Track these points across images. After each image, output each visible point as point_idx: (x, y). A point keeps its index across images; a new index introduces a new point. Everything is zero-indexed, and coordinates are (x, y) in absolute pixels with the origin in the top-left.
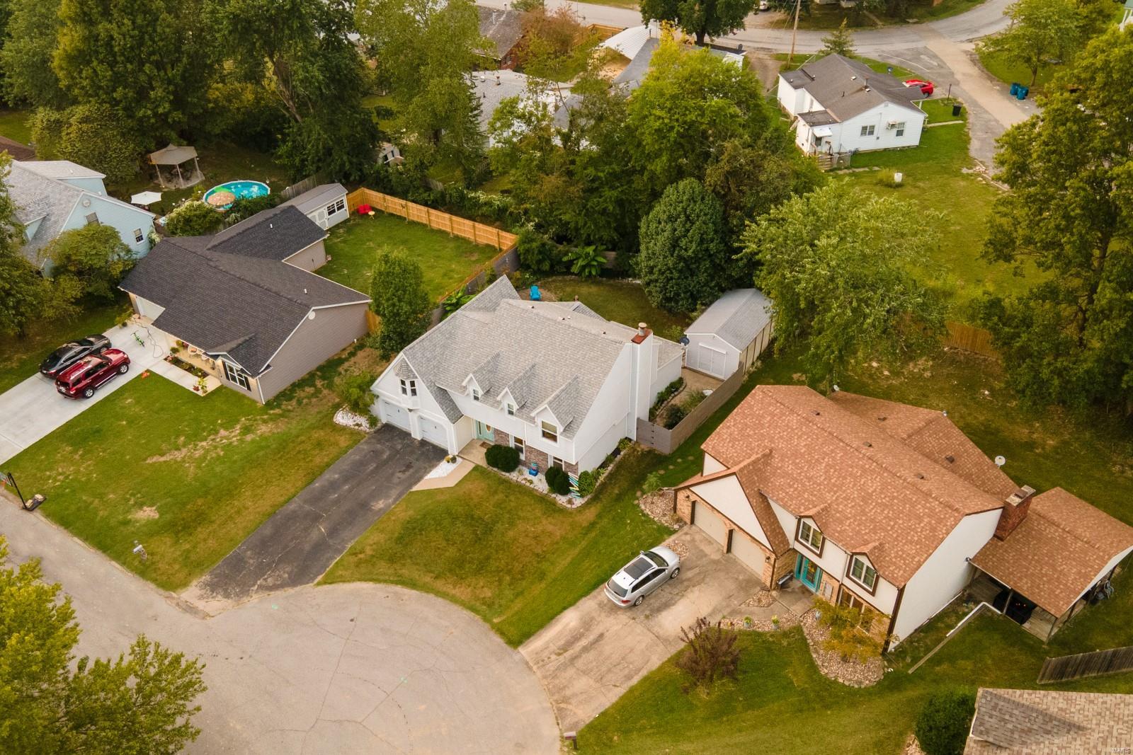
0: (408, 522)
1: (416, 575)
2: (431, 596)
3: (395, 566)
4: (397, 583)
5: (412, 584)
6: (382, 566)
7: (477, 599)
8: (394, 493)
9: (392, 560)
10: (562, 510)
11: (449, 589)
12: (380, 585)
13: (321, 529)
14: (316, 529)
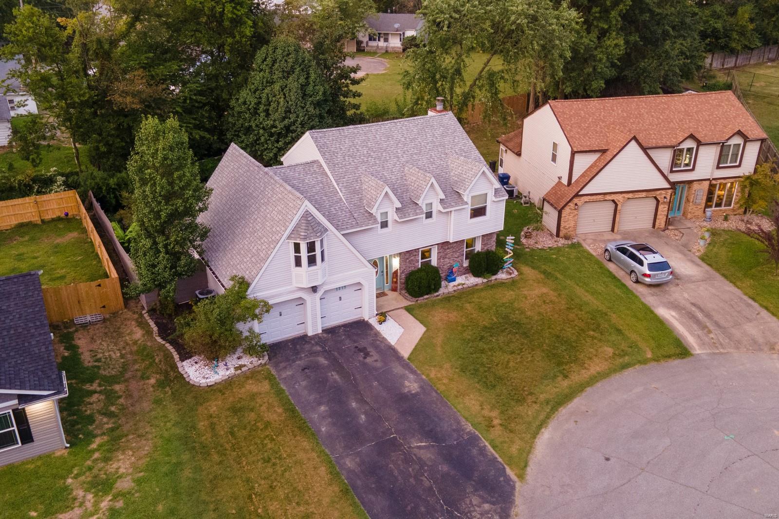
1: (553, 390)
2: (590, 389)
3: (529, 401)
5: (566, 397)
6: (525, 410)
9: (518, 400)
10: (517, 280)
12: (552, 424)
13: (418, 445)
14: (416, 451)
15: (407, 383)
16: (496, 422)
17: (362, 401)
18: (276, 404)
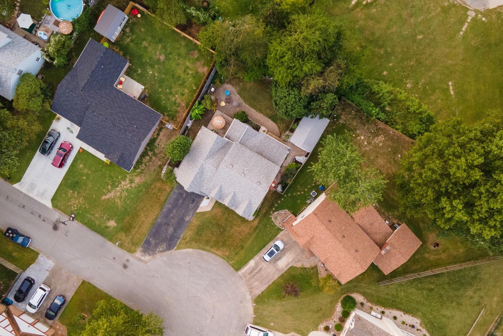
0: (198, 227)
5: (204, 250)
7: (224, 255)
8: (191, 213)
9: (196, 241)
10: (247, 221)
12: (194, 250)
13: (171, 229)
14: (169, 230)
15: (188, 217)
16: (186, 240)
17: (177, 212)
18: (166, 196)
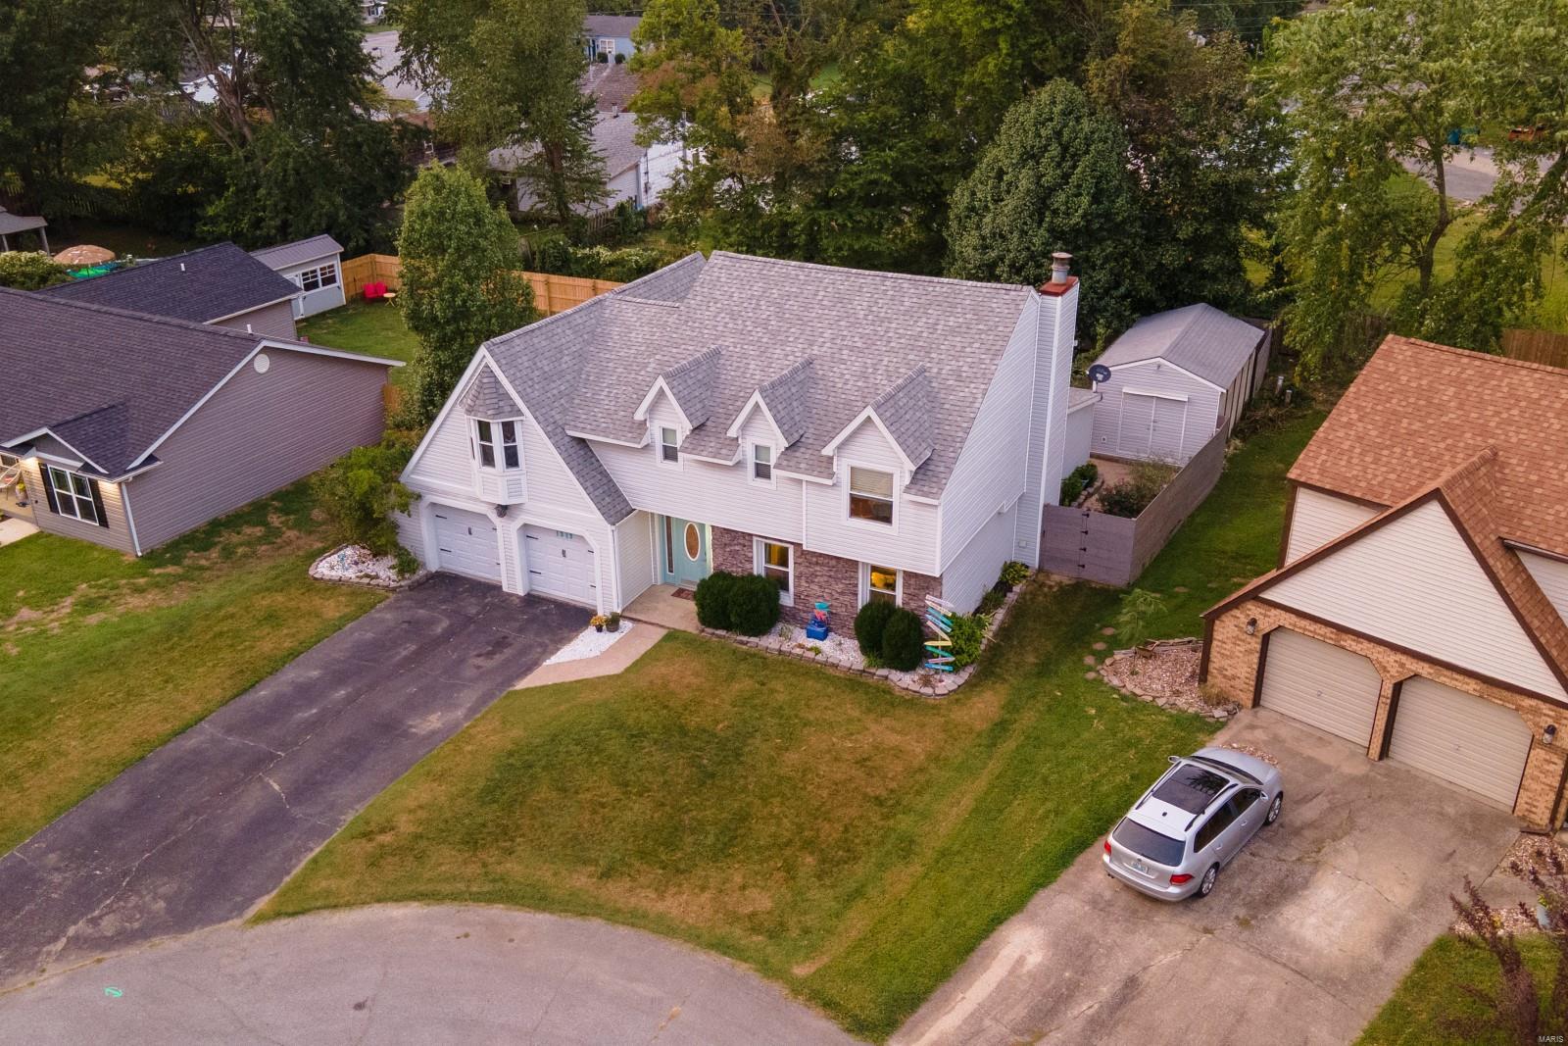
0: (511, 754)
1: (545, 874)
2: (596, 923)
3: (483, 855)
4: (490, 898)
5: (539, 899)
6: (446, 860)
7: (733, 918)
8: (468, 697)
9: (472, 842)
10: (912, 702)
11: (645, 900)
12: (441, 909)
13: (271, 785)
14: (255, 787)
15: (434, 716)
17: (354, 697)
18: (302, 637)
